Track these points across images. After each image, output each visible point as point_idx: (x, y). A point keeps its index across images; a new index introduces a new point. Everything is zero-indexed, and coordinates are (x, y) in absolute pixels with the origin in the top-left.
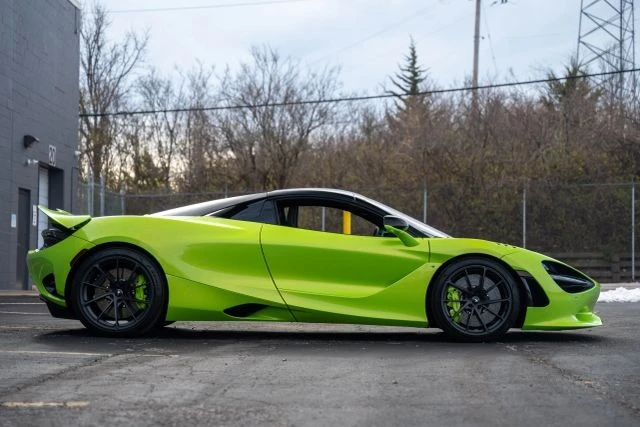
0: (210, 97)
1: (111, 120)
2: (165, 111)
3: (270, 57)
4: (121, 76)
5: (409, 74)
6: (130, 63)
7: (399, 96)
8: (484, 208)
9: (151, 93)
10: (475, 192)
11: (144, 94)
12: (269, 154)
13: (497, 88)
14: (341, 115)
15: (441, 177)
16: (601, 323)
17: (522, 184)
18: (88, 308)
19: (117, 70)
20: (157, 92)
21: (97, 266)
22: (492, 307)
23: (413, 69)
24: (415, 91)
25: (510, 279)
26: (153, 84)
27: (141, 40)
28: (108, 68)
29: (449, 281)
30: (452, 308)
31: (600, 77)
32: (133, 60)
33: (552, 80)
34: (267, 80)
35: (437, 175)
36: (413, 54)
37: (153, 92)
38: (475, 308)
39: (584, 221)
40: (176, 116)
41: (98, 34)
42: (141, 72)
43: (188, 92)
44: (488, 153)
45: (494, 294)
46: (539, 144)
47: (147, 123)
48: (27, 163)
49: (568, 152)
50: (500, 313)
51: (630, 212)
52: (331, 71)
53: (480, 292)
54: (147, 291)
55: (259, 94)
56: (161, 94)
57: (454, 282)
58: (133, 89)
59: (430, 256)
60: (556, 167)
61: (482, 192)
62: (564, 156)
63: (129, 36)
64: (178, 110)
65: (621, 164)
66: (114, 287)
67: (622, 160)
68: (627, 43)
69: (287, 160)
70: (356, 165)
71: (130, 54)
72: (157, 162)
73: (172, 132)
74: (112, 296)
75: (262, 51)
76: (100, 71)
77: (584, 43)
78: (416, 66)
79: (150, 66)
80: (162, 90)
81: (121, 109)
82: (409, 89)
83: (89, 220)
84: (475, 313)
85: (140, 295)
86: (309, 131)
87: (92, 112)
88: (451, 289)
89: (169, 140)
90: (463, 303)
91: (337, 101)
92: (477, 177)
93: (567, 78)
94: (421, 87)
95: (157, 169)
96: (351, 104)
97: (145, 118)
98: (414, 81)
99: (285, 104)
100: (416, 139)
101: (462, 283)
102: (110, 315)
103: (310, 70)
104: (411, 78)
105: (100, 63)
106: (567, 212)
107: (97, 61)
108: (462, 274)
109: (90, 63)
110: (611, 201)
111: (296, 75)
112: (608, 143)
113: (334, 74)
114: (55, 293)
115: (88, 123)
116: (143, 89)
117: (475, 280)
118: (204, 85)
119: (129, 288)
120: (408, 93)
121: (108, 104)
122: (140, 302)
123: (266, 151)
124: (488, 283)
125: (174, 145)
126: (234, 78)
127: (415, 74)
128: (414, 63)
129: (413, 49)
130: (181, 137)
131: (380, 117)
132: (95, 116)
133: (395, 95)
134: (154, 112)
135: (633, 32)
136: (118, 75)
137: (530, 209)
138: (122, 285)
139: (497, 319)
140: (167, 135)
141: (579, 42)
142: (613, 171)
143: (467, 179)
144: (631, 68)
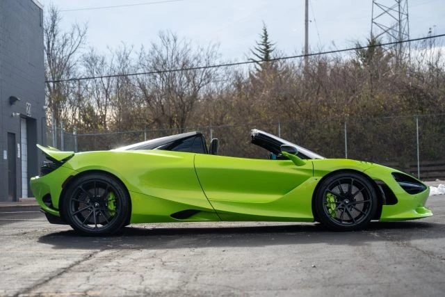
0: (131, 66)
1: (65, 84)
2: (101, 77)
3: (171, 38)
4: (70, 54)
5: (263, 47)
6: (76, 45)
7: (257, 62)
8: (319, 136)
9: (91, 65)
10: (312, 125)
11: (86, 66)
12: (173, 104)
13: (325, 55)
14: (220, 76)
15: (289, 115)
16: (432, 214)
17: (344, 118)
18: (76, 216)
19: (67, 50)
20: (96, 64)
21: (81, 187)
22: (357, 206)
23: (265, 43)
24: (267, 58)
25: (370, 186)
26: (92, 59)
27: (82, 29)
28: (61, 49)
29: (328, 189)
30: (330, 208)
31: (388, 46)
32: (77, 43)
33: (359, 48)
34: (170, 53)
35: (287, 114)
36: (266, 33)
37: (93, 64)
38: (347, 207)
39: (385, 142)
40: (109, 80)
41: (53, 26)
42: (84, 51)
43: (116, 64)
44: (320, 98)
45: (359, 197)
46: (354, 92)
47: (89, 86)
48: (12, 116)
49: (372, 96)
50: (364, 210)
51: (415, 134)
52: (214, 46)
53: (349, 196)
54: (116, 203)
55: (165, 63)
56: (98, 66)
57: (331, 189)
58: (79, 63)
59: (314, 172)
60: (365, 106)
61: (316, 125)
62: (370, 98)
63: (74, 27)
64: (110, 76)
65: (408, 103)
66: (93, 201)
67: (409, 100)
68: (404, 23)
69: (186, 108)
70: (232, 109)
71: (75, 39)
72: (97, 111)
73: (106, 91)
74: (91, 208)
75: (166, 34)
76: (56, 52)
77: (375, 23)
78: (268, 41)
79: (90, 47)
80: (99, 63)
81: (71, 77)
82: (263, 57)
83: (73, 155)
84: (347, 211)
85: (112, 207)
86: (199, 87)
87: (52, 80)
88: (329, 195)
89: (104, 96)
90: (337, 204)
91: (218, 66)
92: (314, 115)
93: (368, 47)
94: (271, 55)
95: (97, 116)
96: (227, 68)
97: (88, 82)
98: (267, 52)
99: (182, 69)
100: (272, 91)
101: (336, 190)
102: (91, 221)
103: (199, 47)
104: (265, 50)
105: (55, 46)
106: (374, 137)
107: (53, 44)
108: (337, 184)
109: (49, 46)
110: (403, 127)
111: (190, 50)
112: (400, 89)
113: (216, 48)
114: (51, 207)
115: (49, 86)
116: (86, 63)
117: (345, 188)
118: (127, 58)
119: (103, 202)
120: (263, 60)
121: (62, 73)
122: (111, 211)
123: (171, 101)
124: (354, 190)
125: (108, 100)
126: (147, 53)
127: (267, 47)
128: (266, 39)
129: (265, 30)
130: (112, 94)
131: (246, 77)
132: (54, 82)
133: (254, 61)
134: (94, 78)
135: (407, 15)
136: (68, 54)
137: (349, 135)
138: (99, 200)
139: (361, 214)
140: (103, 93)
141: (372, 22)
142: (403, 108)
143: (307, 116)
144: (407, 39)
